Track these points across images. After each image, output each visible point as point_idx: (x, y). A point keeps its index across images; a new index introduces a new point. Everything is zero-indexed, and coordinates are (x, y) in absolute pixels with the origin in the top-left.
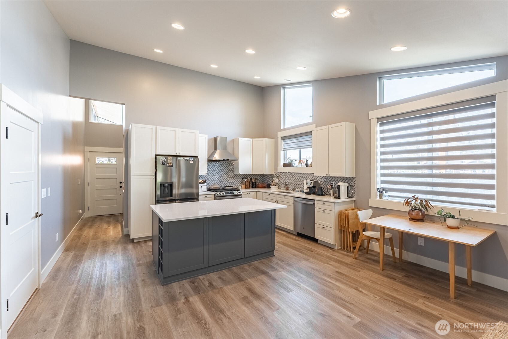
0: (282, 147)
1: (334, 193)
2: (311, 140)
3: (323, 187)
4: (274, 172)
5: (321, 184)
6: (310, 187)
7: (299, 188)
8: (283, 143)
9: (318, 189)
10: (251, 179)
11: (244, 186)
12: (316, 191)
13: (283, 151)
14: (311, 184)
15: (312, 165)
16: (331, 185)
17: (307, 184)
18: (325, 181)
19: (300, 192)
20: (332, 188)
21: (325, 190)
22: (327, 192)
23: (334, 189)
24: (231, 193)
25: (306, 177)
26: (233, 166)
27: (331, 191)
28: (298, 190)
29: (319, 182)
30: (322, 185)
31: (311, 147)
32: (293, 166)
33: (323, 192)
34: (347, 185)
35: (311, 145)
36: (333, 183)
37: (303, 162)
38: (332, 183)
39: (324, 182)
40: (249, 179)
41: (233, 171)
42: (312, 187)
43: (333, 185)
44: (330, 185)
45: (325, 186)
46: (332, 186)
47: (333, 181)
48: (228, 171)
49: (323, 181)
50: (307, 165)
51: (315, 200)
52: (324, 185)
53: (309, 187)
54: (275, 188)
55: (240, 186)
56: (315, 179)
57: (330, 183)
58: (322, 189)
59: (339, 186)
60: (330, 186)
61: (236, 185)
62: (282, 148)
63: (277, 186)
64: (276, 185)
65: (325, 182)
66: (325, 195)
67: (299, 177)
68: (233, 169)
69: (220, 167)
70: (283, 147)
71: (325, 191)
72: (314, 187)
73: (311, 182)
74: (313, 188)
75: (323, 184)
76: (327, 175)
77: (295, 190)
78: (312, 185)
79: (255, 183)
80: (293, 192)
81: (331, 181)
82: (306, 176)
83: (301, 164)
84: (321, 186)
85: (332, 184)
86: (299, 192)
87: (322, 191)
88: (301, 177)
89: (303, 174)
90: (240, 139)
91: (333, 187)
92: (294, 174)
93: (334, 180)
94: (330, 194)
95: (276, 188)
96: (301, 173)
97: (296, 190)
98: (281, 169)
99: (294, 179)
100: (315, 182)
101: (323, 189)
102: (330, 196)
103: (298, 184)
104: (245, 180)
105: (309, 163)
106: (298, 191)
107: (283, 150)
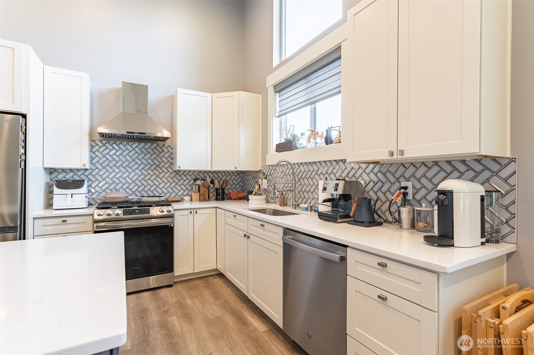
0: (276, 109)
1: (414, 218)
2: (340, 72)
3: (375, 198)
4: (260, 165)
5: (368, 189)
6: (335, 197)
7: (309, 201)
8: (278, 99)
9: (358, 205)
10: (212, 182)
11: (195, 196)
12: (353, 209)
13: (278, 117)
14: (336, 190)
15: (342, 138)
16: (402, 191)
17: (325, 189)
18: (380, 180)
19: (311, 211)
20: (405, 202)
21: (380, 208)
22: (387, 214)
23: (411, 205)
24: (141, 212)
25: (327, 172)
26: (172, 153)
27: (405, 213)
28: (306, 206)
29: (363, 182)
30: (371, 193)
31: (340, 92)
32: (297, 148)
33: (375, 215)
34: (481, 190)
35: (340, 86)
36: (409, 184)
37: (320, 134)
38: (403, 184)
39: (376, 184)
40: (209, 180)
41: (172, 164)
42: (339, 199)
43: (410, 191)
44: (400, 193)
45: (380, 194)
46: (405, 194)
47: (408, 180)
48: (158, 163)
49: (376, 180)
50: (328, 141)
51: (346, 246)
52: (376, 193)
53: (330, 197)
54: (258, 200)
55: (187, 195)
56: (350, 175)
57: (397, 185)
58: (373, 203)
59: (448, 194)
60: (398, 196)
61: (179, 194)
62: (276, 112)
63: (264, 197)
64: (261, 195)
65: (380, 184)
66: (380, 224)
67: (310, 173)
68: (172, 159)
69: (137, 155)
70: (278, 110)
71: (379, 212)
72: (346, 197)
73: (338, 182)
74: (342, 202)
75: (375, 189)
76: (392, 154)
77: (299, 206)
78: (340, 191)
79: (223, 189)
80: (294, 211)
81: (402, 178)
82: (326, 168)
83: (315, 139)
84: (366, 195)
85: (406, 188)
86: (309, 212)
87: (372, 211)
88: (314, 173)
89: (318, 164)
90: (180, 91)
91: (410, 197)
92: (297, 167)
93: (413, 175)
94: (398, 221)
95: (262, 200)
96: (314, 162)
97: (301, 206)
98: (274, 158)
99: (297, 179)
100: (348, 184)
101: (375, 205)
102: (401, 227)
103: (307, 190)
104: (199, 182)
105: (334, 135)
106: (307, 209)
107: (277, 114)
